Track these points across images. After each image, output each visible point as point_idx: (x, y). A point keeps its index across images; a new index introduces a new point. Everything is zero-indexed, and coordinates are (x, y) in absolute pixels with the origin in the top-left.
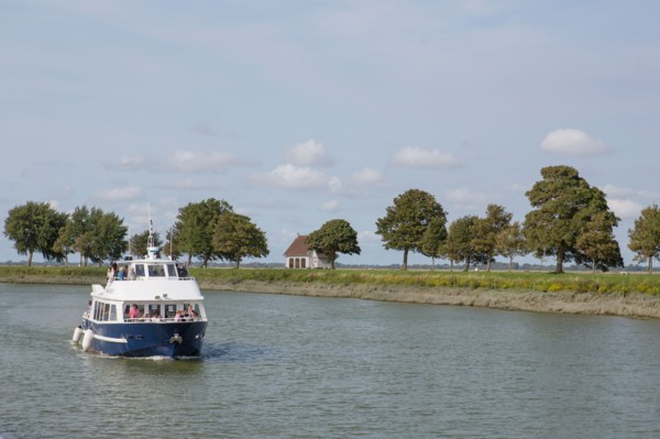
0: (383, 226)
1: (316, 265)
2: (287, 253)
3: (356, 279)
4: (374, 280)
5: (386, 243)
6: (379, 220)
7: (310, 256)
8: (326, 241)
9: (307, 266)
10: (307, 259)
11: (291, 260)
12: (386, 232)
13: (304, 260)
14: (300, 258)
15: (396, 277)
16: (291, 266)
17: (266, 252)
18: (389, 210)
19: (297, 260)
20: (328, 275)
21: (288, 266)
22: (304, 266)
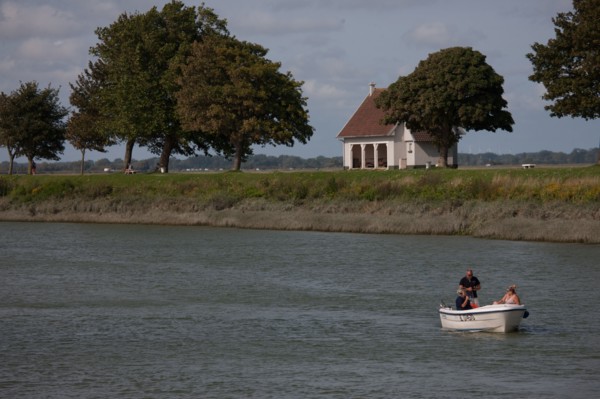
0: (547, 62)
1: (411, 161)
2: (347, 134)
3: (481, 190)
4: (520, 191)
5: (552, 103)
6: (537, 47)
7: (397, 138)
8: (427, 102)
9: (391, 162)
10: (390, 145)
11: (356, 150)
12: (555, 76)
13: (383, 149)
14: (375, 144)
15: (568, 183)
16: (356, 162)
17: (305, 132)
18: (561, 21)
19: (369, 148)
20: (424, 182)
21: (348, 162)
22: (383, 161)
